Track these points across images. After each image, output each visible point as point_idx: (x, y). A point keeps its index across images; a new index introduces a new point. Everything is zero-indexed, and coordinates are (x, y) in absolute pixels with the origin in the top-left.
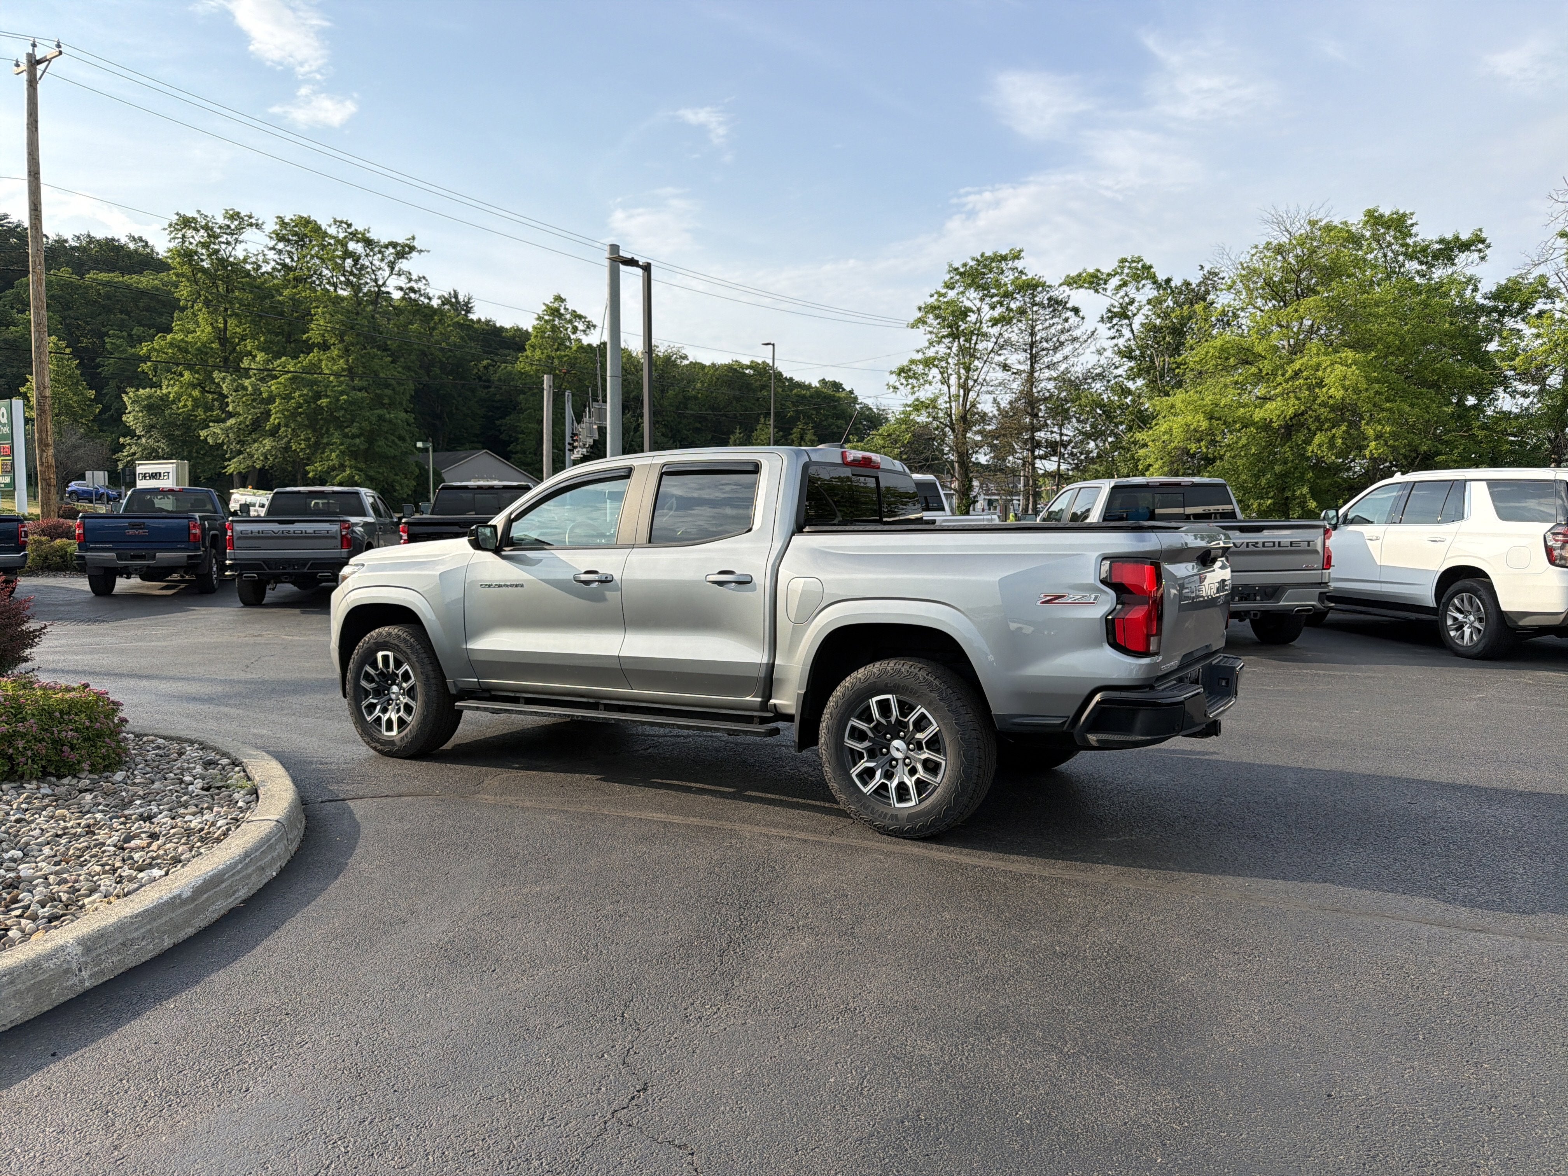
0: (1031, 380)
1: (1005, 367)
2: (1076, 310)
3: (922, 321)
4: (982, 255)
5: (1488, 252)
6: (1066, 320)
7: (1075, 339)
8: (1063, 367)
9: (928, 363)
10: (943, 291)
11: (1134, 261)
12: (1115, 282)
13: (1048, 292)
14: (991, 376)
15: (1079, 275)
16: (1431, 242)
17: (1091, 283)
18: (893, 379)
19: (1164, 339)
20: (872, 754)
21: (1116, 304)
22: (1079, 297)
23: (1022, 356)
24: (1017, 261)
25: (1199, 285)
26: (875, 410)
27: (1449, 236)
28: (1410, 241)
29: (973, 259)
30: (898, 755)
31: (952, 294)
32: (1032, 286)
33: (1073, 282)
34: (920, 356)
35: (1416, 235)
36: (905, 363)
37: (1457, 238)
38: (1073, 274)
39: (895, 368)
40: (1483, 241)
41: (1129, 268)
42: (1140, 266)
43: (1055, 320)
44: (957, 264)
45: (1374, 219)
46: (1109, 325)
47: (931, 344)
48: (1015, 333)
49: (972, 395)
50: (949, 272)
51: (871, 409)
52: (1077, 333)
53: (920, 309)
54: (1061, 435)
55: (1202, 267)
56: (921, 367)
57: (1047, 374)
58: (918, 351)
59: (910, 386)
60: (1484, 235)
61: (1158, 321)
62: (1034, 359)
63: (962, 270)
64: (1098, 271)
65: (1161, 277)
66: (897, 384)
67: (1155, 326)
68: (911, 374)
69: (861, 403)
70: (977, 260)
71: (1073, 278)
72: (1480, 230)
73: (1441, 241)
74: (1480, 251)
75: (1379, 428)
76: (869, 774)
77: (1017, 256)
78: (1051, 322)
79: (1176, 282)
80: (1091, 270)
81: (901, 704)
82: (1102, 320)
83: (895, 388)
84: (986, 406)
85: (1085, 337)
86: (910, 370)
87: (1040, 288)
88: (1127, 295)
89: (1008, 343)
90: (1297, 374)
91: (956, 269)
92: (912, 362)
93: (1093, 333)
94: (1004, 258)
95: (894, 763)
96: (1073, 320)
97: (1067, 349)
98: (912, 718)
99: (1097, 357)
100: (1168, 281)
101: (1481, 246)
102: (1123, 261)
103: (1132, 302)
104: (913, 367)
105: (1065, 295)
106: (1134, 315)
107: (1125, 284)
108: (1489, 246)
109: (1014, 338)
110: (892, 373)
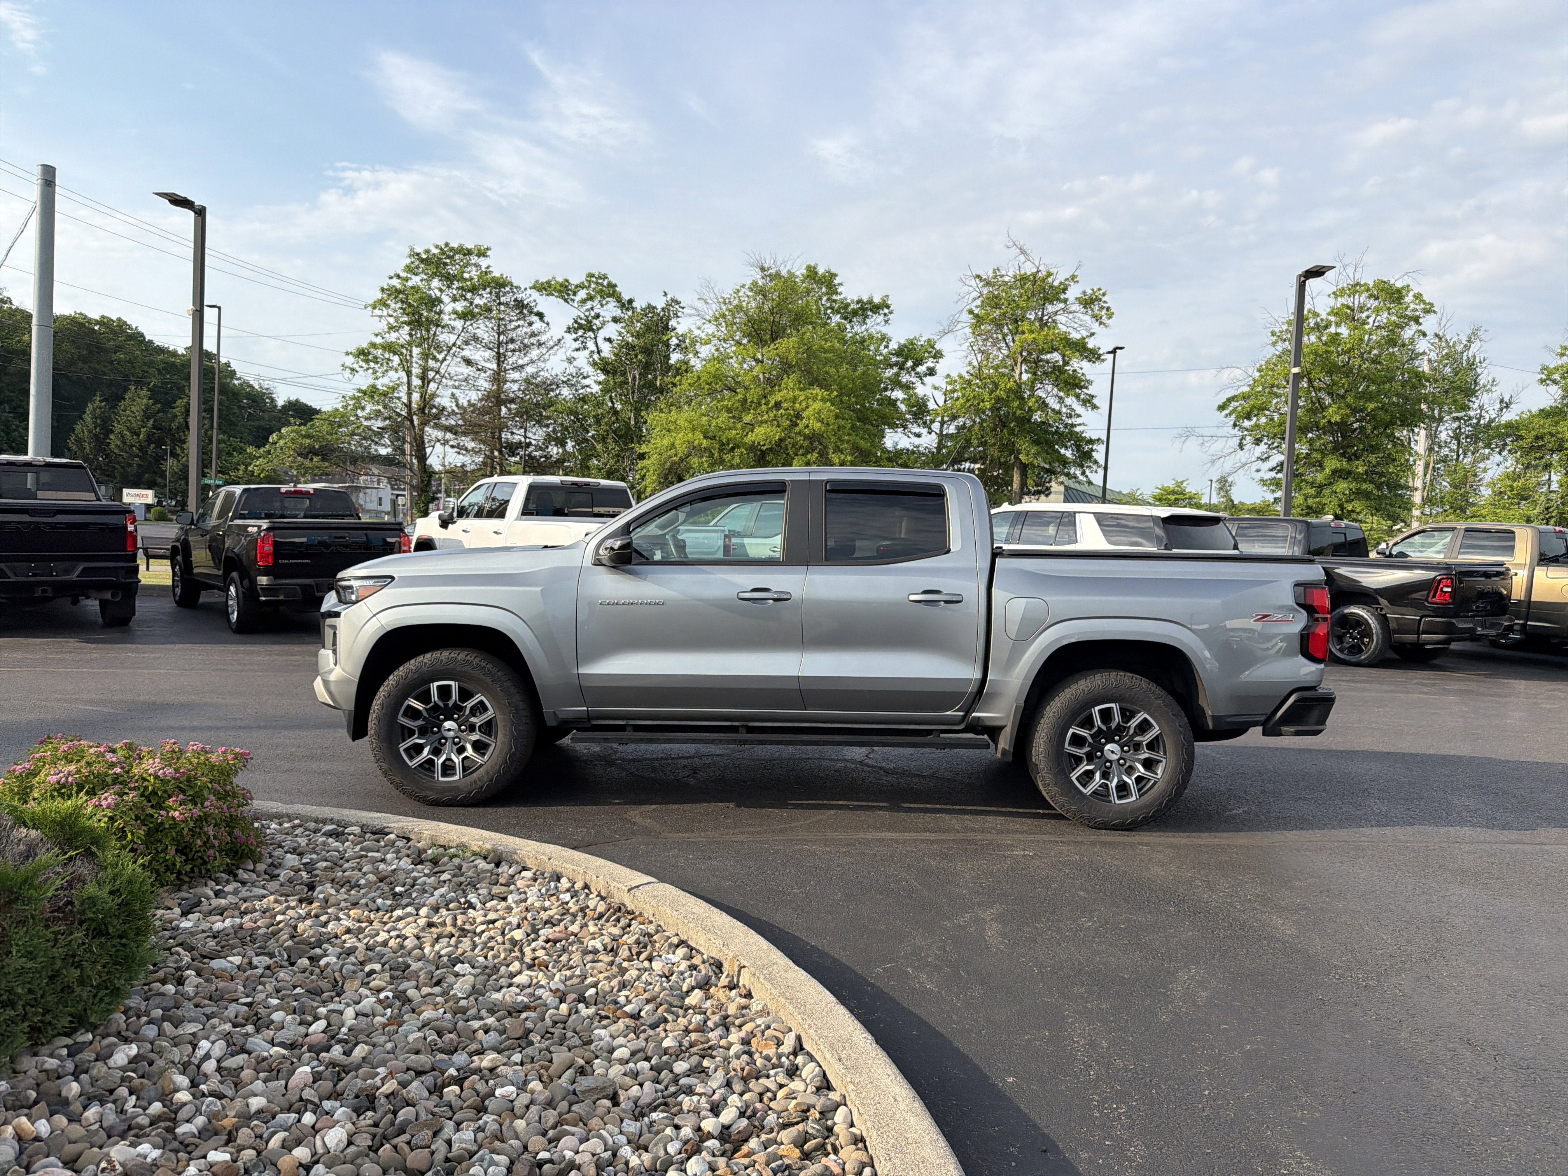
0: (498, 378)
1: (468, 362)
2: (541, 316)
3: (383, 304)
4: (447, 245)
5: (890, 316)
6: (530, 324)
7: (540, 344)
8: (530, 370)
9: (390, 348)
10: (403, 274)
11: (600, 278)
12: (582, 294)
13: (514, 293)
14: (452, 370)
15: (548, 282)
16: (852, 301)
17: (560, 291)
18: (350, 361)
19: (636, 356)
20: (1090, 757)
21: (582, 316)
22: (545, 303)
23: (489, 354)
24: (482, 258)
25: (663, 309)
26: (257, 387)
27: (865, 299)
28: (837, 298)
29: (437, 247)
30: (1115, 757)
31: (415, 280)
32: (500, 284)
33: (544, 288)
34: (378, 340)
35: (840, 294)
36: (365, 345)
37: (870, 302)
38: (543, 279)
39: (353, 349)
40: (888, 307)
41: (597, 283)
42: (605, 283)
43: (521, 323)
44: (419, 249)
45: (812, 273)
46: (574, 336)
47: (391, 328)
48: (484, 329)
49: (433, 386)
50: (410, 256)
51: (251, 386)
52: (543, 338)
53: (383, 290)
54: (526, 437)
55: (665, 294)
56: (380, 351)
57: (515, 375)
58: (377, 335)
59: (371, 371)
60: (889, 302)
61: (630, 340)
62: (500, 358)
63: (424, 256)
64: (567, 281)
65: (626, 297)
66: (356, 366)
67: (628, 343)
68: (370, 357)
69: (240, 379)
70: (441, 249)
71: (542, 284)
72: (887, 296)
73: (859, 301)
74: (885, 315)
75: (843, 457)
76: (1089, 775)
77: (482, 253)
78: (516, 324)
79: (638, 305)
80: (560, 279)
81: (1123, 711)
82: (569, 330)
83: (353, 370)
84: (444, 400)
85: (551, 343)
86: (369, 353)
87: (507, 289)
88: (592, 309)
89: (476, 339)
90: (778, 405)
91: (418, 254)
92: (374, 345)
93: (559, 340)
94: (469, 252)
95: (1108, 764)
96: (538, 325)
97: (534, 353)
98: (1134, 723)
99: (566, 365)
100: (630, 301)
101: (886, 311)
102: (591, 275)
103: (597, 316)
104: (372, 350)
105: (531, 299)
106: (599, 329)
107: (591, 298)
108: (891, 313)
109: (480, 333)
110: (347, 354)
